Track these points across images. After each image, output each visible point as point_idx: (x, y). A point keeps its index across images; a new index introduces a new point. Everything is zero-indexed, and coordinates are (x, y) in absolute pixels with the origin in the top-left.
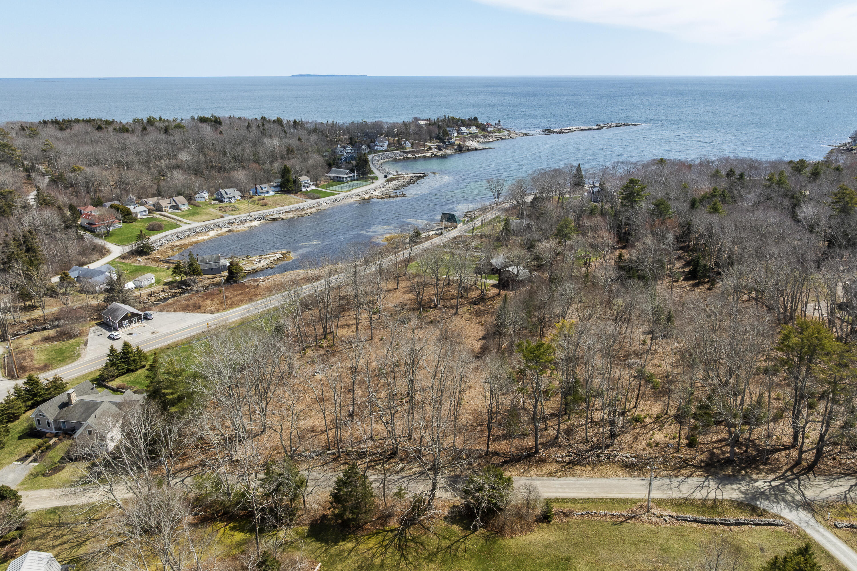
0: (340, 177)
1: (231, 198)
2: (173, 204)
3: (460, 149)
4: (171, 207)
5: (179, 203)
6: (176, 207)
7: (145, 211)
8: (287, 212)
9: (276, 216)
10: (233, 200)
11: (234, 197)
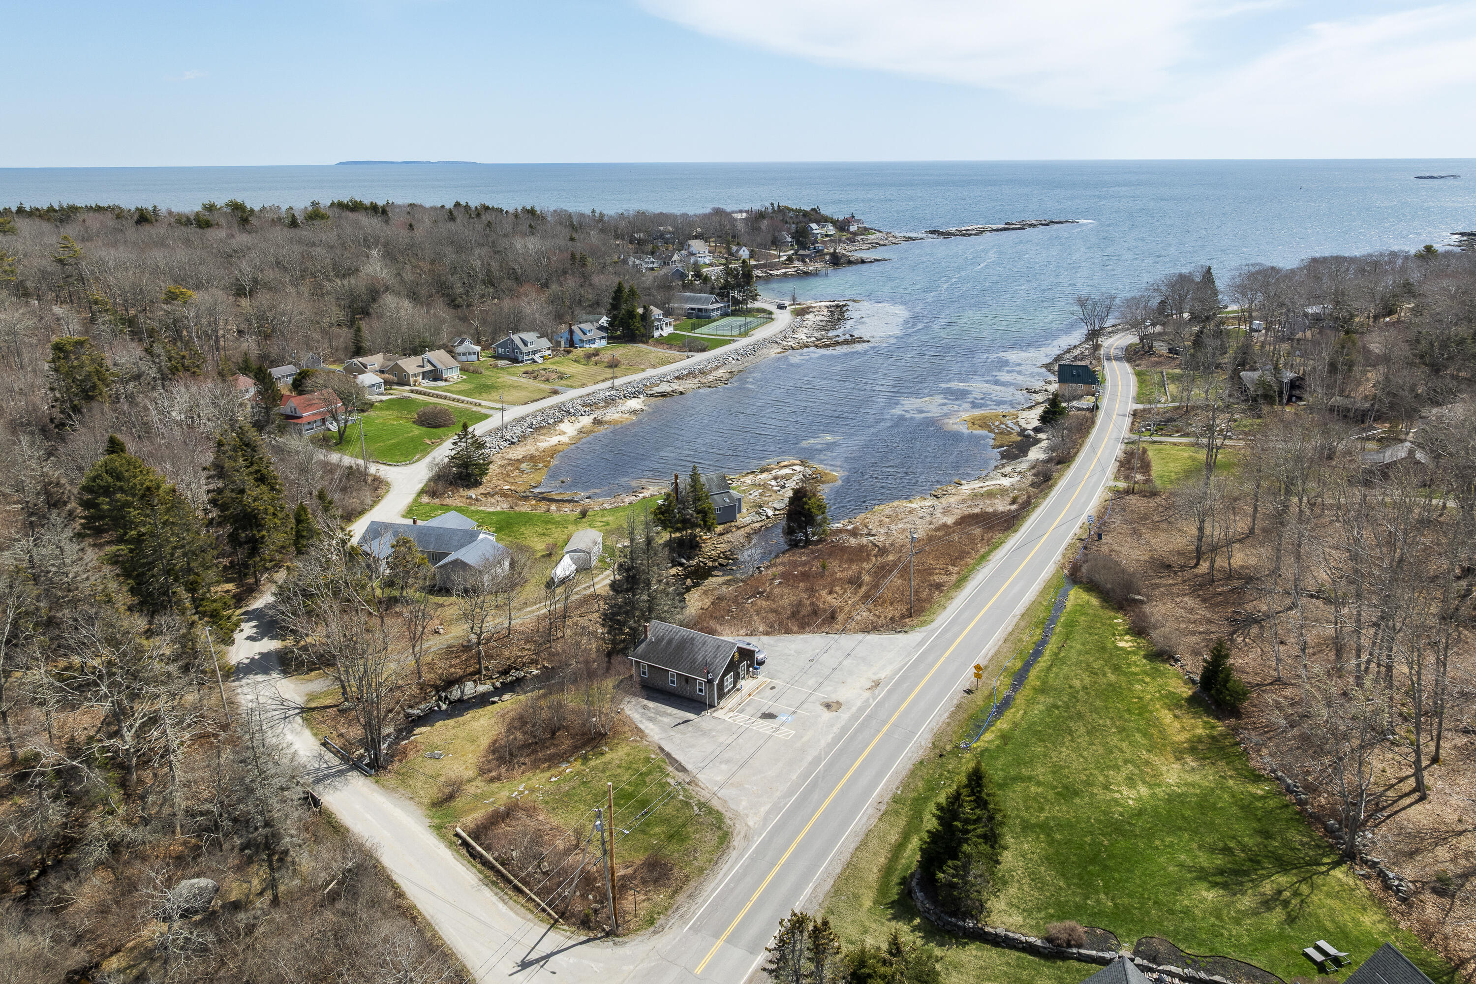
0: (700, 310)
1: (534, 352)
2: (429, 368)
3: (836, 261)
4: (424, 375)
5: (440, 366)
6: (435, 375)
7: (378, 385)
8: (678, 378)
9: (664, 388)
10: (537, 357)
11: (539, 351)
